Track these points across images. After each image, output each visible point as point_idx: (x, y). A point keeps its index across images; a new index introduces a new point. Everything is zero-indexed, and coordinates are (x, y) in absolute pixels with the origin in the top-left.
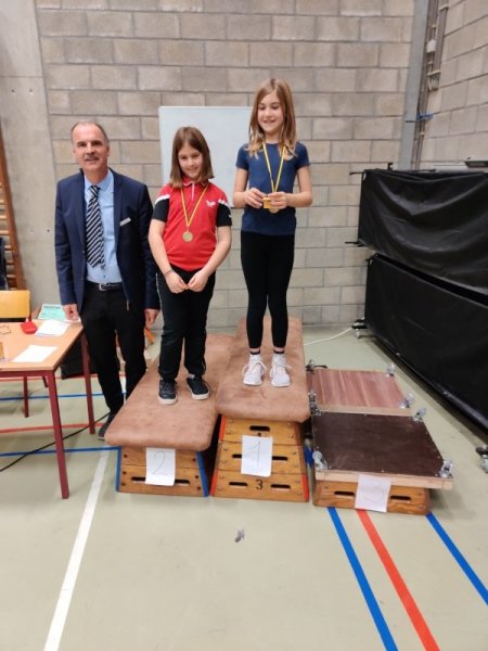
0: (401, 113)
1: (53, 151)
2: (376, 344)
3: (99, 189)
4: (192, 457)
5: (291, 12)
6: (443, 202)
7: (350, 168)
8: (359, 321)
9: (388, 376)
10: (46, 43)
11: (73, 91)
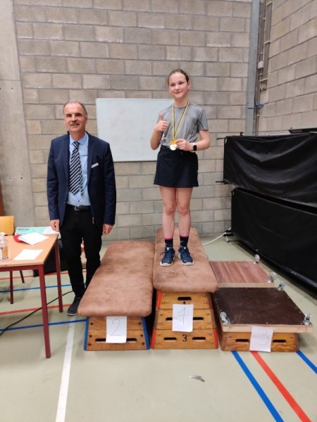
0: (245, 104)
1: (26, 127)
2: (239, 245)
3: (79, 144)
4: (139, 321)
5: (177, 44)
6: (281, 152)
7: (216, 135)
8: (227, 231)
9: (255, 263)
10: (23, 60)
11: (40, 89)
